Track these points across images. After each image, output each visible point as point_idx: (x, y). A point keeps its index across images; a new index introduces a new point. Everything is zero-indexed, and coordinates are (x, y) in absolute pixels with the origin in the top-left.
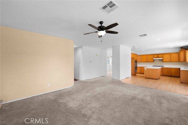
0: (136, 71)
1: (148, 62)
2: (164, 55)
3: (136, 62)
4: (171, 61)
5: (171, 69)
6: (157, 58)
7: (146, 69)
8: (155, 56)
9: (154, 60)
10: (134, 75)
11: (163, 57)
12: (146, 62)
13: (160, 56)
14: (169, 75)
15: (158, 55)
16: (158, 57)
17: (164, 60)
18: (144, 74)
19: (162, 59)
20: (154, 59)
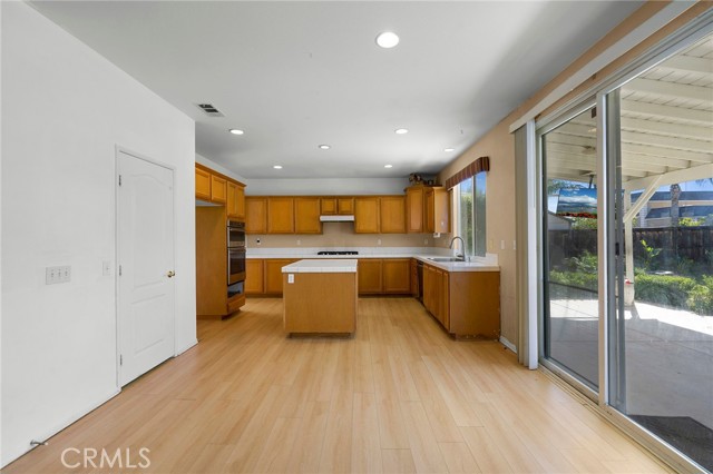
0: (238, 287)
1: (301, 233)
2: (360, 203)
3: (238, 232)
4: (380, 232)
5: (384, 262)
6: (333, 214)
7: (291, 279)
8: (329, 205)
9: (322, 223)
10: (225, 318)
11: (354, 214)
12: (289, 233)
13: (345, 205)
14: (379, 290)
15: (337, 202)
16: (338, 212)
17: (361, 226)
18: (279, 295)
19: (351, 218)
20: (323, 218)
